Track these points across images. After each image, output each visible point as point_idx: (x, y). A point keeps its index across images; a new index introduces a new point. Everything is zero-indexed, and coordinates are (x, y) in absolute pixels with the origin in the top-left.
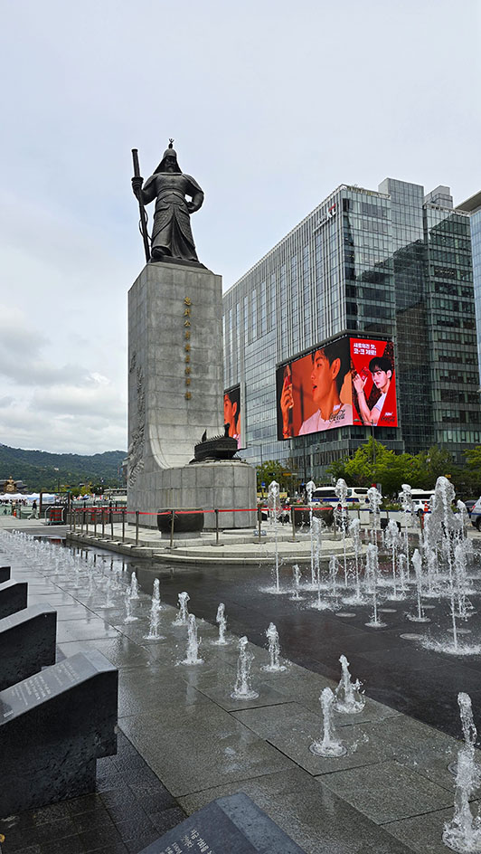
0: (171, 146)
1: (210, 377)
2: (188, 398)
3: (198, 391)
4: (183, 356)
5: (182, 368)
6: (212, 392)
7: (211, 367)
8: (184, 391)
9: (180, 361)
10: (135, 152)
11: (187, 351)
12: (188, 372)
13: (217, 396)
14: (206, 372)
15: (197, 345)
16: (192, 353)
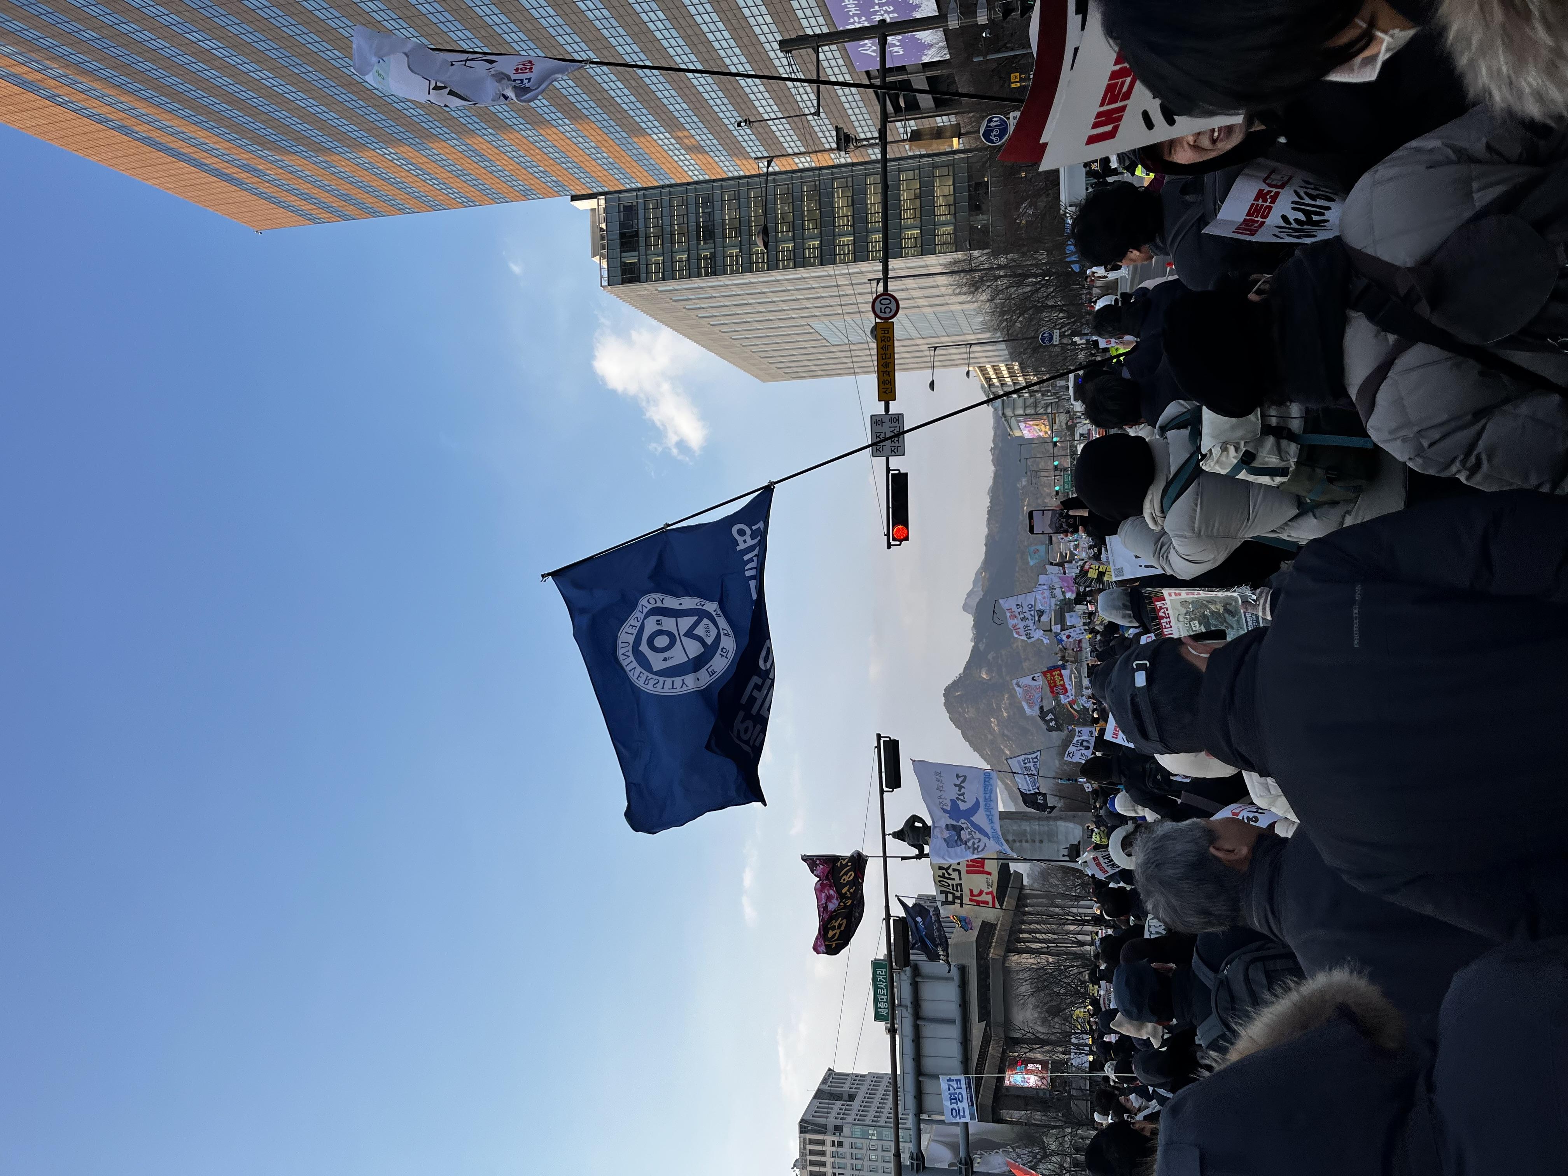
1: (1028, 829)
2: (1041, 841)
3: (1037, 836)
4: (1018, 844)
5: (1024, 844)
6: (1037, 827)
7: (1023, 828)
8: (1037, 844)
9: (1021, 846)
10: (905, 859)
11: (1014, 841)
12: (1027, 841)
13: (1039, 824)
14: (1025, 830)
15: (1011, 835)
16: (1016, 839)
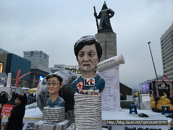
0: (105, 3)
10: (94, 7)
